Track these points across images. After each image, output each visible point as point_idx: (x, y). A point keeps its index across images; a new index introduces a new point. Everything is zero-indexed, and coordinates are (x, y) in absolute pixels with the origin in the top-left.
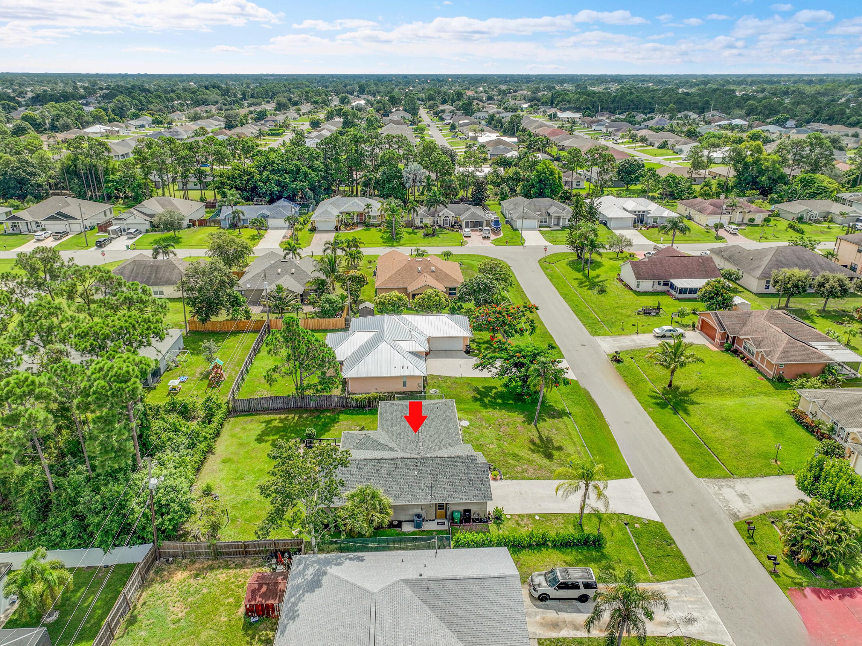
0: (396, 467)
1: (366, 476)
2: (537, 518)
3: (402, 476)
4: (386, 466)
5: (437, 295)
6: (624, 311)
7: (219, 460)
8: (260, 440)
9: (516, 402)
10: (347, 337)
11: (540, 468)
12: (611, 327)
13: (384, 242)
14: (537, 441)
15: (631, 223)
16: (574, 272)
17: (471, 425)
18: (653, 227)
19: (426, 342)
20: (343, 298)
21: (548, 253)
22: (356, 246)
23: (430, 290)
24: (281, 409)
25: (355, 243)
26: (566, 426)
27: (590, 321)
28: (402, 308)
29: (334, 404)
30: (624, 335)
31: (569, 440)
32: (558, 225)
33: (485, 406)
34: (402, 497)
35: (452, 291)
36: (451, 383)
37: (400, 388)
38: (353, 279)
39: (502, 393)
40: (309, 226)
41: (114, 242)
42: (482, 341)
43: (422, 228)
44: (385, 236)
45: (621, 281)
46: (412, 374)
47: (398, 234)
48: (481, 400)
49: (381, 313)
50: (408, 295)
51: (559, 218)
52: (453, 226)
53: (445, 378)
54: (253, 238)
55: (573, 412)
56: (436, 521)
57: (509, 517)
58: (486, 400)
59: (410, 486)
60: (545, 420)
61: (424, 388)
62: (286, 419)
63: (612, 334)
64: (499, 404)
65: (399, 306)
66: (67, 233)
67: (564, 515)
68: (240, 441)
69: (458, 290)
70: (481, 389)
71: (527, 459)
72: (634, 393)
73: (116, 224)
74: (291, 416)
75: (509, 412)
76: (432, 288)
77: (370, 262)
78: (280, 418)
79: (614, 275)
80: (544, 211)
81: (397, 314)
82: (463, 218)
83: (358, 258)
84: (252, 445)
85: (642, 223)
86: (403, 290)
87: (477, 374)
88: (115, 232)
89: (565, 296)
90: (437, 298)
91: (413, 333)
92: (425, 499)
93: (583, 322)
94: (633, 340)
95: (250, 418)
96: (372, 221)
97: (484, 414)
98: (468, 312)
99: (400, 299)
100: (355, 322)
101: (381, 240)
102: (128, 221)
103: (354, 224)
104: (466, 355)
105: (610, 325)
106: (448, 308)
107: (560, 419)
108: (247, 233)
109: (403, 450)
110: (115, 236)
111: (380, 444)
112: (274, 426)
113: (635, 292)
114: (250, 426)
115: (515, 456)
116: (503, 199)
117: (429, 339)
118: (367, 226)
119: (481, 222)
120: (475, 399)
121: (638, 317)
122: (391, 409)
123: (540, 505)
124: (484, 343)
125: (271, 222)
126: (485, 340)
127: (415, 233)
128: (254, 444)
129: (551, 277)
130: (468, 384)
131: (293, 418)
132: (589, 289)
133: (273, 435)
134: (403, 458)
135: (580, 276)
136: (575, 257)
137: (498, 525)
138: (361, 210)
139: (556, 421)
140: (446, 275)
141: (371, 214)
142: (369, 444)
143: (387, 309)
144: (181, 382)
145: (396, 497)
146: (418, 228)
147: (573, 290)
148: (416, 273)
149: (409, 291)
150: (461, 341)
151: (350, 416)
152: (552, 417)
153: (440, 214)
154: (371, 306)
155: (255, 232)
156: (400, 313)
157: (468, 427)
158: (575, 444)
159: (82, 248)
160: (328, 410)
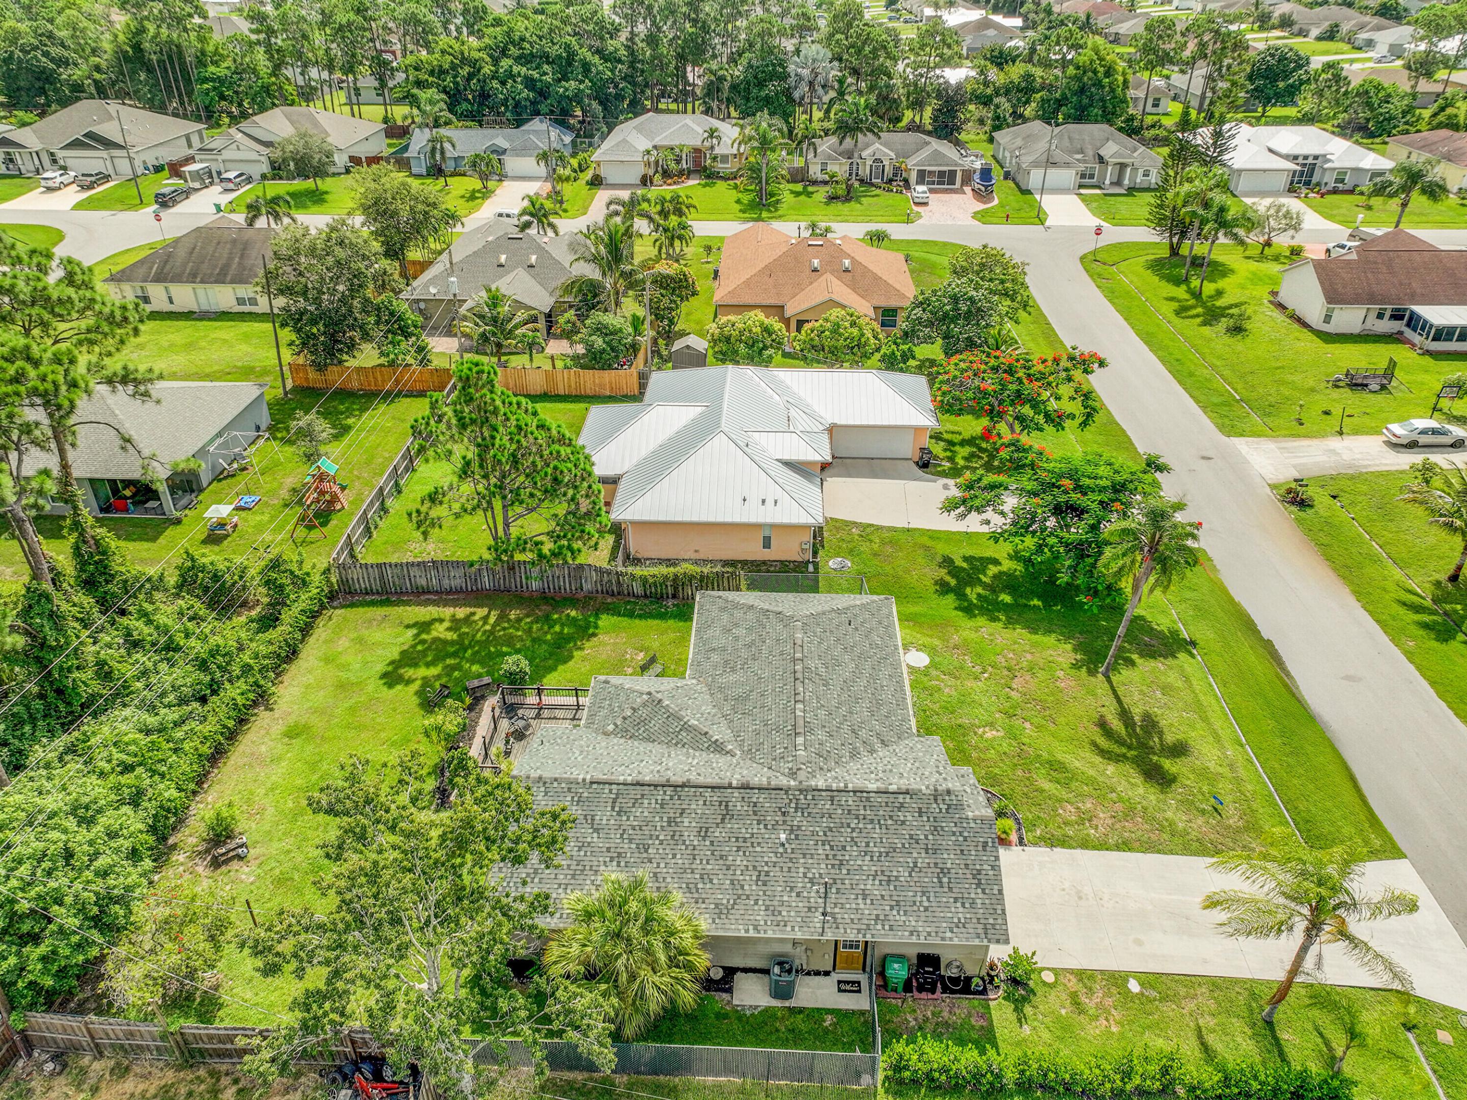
0: (727, 815)
1: (637, 836)
2: (1134, 986)
3: (743, 843)
4: (697, 806)
5: (853, 324)
6: (1297, 378)
7: (278, 729)
8: (391, 678)
9: (1048, 606)
10: (634, 416)
11: (1130, 812)
12: (1269, 415)
13: (743, 211)
14: (1116, 725)
15: (1283, 181)
16: (1164, 283)
17: (933, 665)
18: (1335, 191)
19: (826, 437)
20: (636, 322)
21: (1103, 241)
22: (680, 213)
23: (835, 314)
24: (459, 591)
25: (678, 207)
26: (1187, 680)
27: (1216, 400)
28: (771, 351)
29: (587, 586)
30: (1306, 436)
31: (1200, 725)
32: (1118, 183)
33: (968, 610)
34: (736, 913)
35: (887, 316)
36: (883, 543)
37: (754, 551)
38: (662, 282)
39: (1009, 575)
40: (588, 175)
41: (194, 198)
42: (957, 438)
43: (825, 183)
44: (746, 198)
45: (1281, 307)
46: (786, 520)
47: (772, 195)
48: (960, 594)
49: (723, 361)
50: (787, 322)
51: (1123, 166)
52: (890, 181)
53: (867, 530)
54: (472, 197)
55: (1197, 637)
56: (835, 977)
57: (1049, 977)
58: (972, 593)
59: (763, 879)
60: (1132, 663)
61: (815, 554)
62: (467, 620)
63: (1272, 433)
64: (1006, 607)
65: (765, 348)
66: (107, 178)
67: (1216, 984)
68: (343, 675)
69: (901, 315)
70: (959, 563)
71: (1091, 781)
72: (1358, 594)
73: (202, 161)
74: (481, 612)
75: (1034, 631)
76: (844, 307)
77: (708, 249)
78: (454, 619)
79: (1263, 292)
80: (1090, 153)
81: (759, 364)
82: (913, 164)
83: (680, 238)
84: (370, 688)
85: (1307, 183)
86: (778, 310)
87: (949, 523)
88: (196, 176)
89: (1148, 339)
90: (855, 331)
91: (793, 413)
92: (804, 924)
93: (1197, 401)
94: (1333, 451)
95: (380, 611)
96: (720, 166)
97: (967, 634)
98: (927, 368)
99: (767, 330)
100: (659, 379)
101: (738, 207)
102: (227, 155)
103: (681, 173)
104: (920, 473)
105: (1268, 410)
106: (877, 356)
107: (1170, 661)
108: (461, 185)
109: (750, 754)
110: (197, 185)
111: (686, 727)
112: (436, 640)
113: (1319, 334)
114: (376, 635)
115: (1056, 767)
116: (997, 128)
117: (832, 430)
118: (708, 177)
119: (953, 174)
120: (943, 588)
121: (1335, 394)
122: (725, 617)
123: (1139, 942)
124: (963, 443)
125: (512, 164)
126: (967, 435)
127: (809, 194)
128: (374, 686)
129: (1112, 295)
130: (927, 548)
131: (485, 619)
132: (1204, 324)
133: (428, 665)
134: (746, 787)
135: (1181, 292)
136: (1165, 253)
137: (1019, 1004)
138: (697, 143)
139: (1158, 665)
140: (877, 278)
141: (717, 151)
142: (655, 724)
143: (736, 352)
144: (238, 509)
145: (720, 912)
146: (815, 183)
147: (1165, 325)
148: (808, 272)
149: (788, 313)
150: (910, 437)
151: (625, 621)
152: (1150, 652)
153: (864, 154)
154: (700, 344)
155: (477, 184)
156: (767, 362)
157: (926, 672)
158: (1217, 738)
159: (132, 208)
160: (572, 600)
